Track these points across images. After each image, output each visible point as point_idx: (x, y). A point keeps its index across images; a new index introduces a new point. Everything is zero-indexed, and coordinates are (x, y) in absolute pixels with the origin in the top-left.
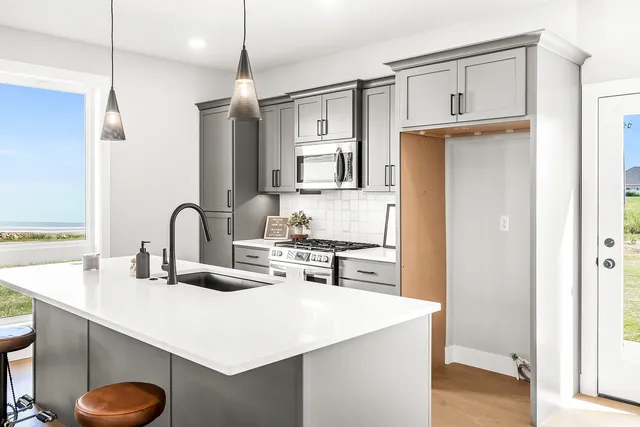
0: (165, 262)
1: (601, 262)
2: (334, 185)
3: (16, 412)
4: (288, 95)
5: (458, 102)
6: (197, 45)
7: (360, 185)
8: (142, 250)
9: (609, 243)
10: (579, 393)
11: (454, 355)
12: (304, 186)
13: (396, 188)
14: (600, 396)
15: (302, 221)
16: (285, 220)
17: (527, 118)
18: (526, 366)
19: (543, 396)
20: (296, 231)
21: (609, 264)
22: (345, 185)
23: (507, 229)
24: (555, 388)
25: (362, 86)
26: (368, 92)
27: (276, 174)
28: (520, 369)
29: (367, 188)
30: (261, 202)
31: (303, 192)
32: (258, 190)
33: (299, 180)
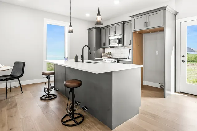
0: (81, 58)
1: (181, 61)
2: (117, 45)
3: (51, 89)
4: (107, 26)
5: (146, 24)
6: (88, 15)
7: (123, 45)
8: (77, 56)
9: (183, 56)
10: (175, 91)
11: (145, 83)
12: (111, 46)
13: (132, 45)
14: (181, 92)
15: (110, 54)
16: (106, 54)
17: (163, 26)
18: (162, 85)
19: (167, 92)
20: (109, 56)
21: (183, 61)
22: (120, 45)
23: (158, 54)
24: (170, 90)
25: (124, 23)
26: (125, 24)
27: (104, 43)
28: (161, 86)
29: (125, 45)
30: (101, 50)
31: (111, 47)
32: (100, 47)
33: (110, 44)
